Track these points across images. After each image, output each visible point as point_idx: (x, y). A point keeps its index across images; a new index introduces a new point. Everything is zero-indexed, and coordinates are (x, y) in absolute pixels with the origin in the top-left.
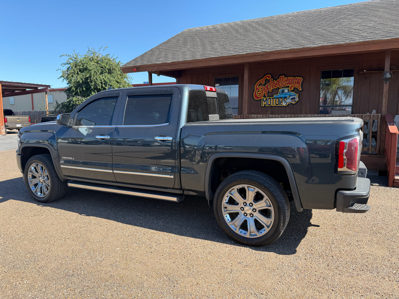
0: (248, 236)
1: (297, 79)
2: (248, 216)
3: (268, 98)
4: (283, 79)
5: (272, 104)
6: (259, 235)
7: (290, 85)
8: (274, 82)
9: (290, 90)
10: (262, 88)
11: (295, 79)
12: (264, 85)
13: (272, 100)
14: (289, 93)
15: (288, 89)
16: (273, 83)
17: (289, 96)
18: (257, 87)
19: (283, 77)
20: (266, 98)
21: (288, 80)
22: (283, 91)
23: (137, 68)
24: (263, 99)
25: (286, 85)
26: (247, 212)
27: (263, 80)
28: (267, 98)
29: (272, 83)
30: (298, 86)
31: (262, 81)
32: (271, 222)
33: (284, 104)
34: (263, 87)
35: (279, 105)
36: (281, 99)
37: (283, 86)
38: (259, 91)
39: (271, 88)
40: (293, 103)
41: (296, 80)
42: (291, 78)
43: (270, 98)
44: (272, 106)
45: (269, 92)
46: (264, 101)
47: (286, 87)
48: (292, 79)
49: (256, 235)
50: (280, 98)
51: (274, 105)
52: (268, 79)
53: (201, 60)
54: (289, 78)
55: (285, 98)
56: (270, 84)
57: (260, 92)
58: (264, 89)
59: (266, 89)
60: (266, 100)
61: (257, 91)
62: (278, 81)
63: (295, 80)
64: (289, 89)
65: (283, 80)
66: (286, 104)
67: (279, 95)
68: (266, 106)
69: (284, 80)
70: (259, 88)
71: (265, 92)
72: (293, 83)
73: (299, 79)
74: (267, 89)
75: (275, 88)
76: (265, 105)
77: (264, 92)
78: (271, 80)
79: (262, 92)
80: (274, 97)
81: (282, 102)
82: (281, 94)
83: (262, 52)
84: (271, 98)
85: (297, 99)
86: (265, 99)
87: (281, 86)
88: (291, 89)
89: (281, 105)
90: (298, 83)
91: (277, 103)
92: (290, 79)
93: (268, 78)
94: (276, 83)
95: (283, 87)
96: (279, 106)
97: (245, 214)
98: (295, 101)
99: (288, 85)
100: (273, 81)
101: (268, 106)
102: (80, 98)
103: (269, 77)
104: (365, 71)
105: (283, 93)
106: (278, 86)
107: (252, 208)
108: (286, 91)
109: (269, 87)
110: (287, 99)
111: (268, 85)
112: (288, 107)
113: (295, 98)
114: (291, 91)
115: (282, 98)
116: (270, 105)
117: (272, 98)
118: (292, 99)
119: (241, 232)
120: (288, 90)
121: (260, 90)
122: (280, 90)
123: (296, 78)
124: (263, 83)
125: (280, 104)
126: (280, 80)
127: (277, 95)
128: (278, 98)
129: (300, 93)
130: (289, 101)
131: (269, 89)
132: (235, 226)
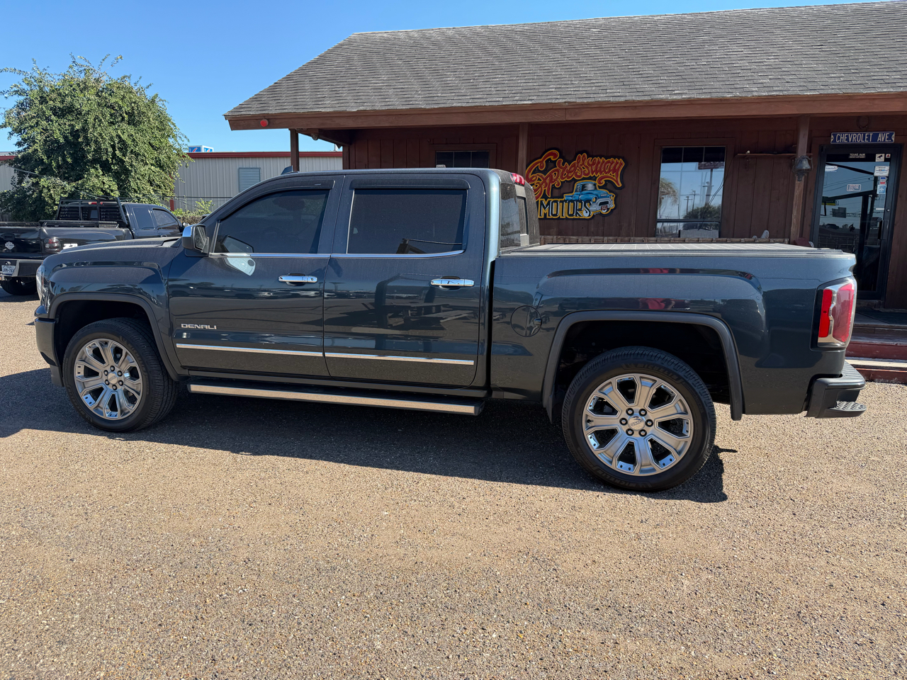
0: (635, 472)
1: (613, 162)
2: (636, 435)
3: (552, 200)
4: (583, 161)
5: (559, 214)
6: (659, 469)
7: (599, 174)
8: (566, 167)
9: (598, 184)
10: (539, 179)
11: (609, 162)
12: (545, 172)
13: (560, 205)
14: (595, 192)
15: (594, 182)
16: (564, 169)
17: (596, 198)
18: (530, 176)
19: (584, 156)
20: (548, 200)
21: (593, 164)
22: (584, 187)
23: (268, 119)
24: (541, 201)
25: (591, 174)
26: (633, 428)
27: (541, 162)
28: (549, 201)
29: (561, 168)
30: (615, 178)
31: (539, 164)
32: (686, 442)
33: (585, 215)
34: (541, 176)
35: (575, 217)
36: (579, 204)
37: (583, 176)
38: (533, 184)
39: (560, 180)
40: (604, 212)
41: (612, 164)
42: (601, 161)
43: (556, 202)
44: (561, 217)
45: (553, 187)
46: (544, 207)
47: (590, 178)
48: (603, 162)
49: (654, 470)
50: (577, 201)
51: (565, 215)
52: (552, 159)
53: (429, 110)
54: (597, 160)
55: (588, 201)
56: (557, 170)
57: (535, 188)
58: (545, 181)
59: (548, 181)
60: (548, 204)
62: (575, 164)
63: (609, 164)
64: (597, 182)
65: (584, 164)
66: (589, 215)
67: (575, 195)
68: (548, 217)
69: (586, 164)
70: (534, 178)
71: (546, 188)
72: (604, 171)
73: (617, 163)
74: (551, 181)
75: (566, 179)
76: (545, 215)
77: (543, 187)
78: (560, 162)
79: (540, 186)
80: (565, 198)
81: (580, 210)
82: (579, 193)
83: (565, 102)
84: (559, 200)
85: (612, 206)
86: (545, 203)
87: (580, 176)
88: (600, 183)
89: (578, 217)
90: (615, 171)
91: (571, 212)
92: (599, 162)
93: (552, 157)
94: (570, 168)
95: (584, 179)
96: (574, 219)
97: (630, 432)
98: (608, 209)
99: (594, 174)
100: (563, 164)
101: (552, 217)
103: (555, 155)
104: (749, 152)
105: (583, 190)
106: (574, 176)
107: (645, 419)
108: (590, 186)
109: (554, 178)
110: (590, 204)
111: (552, 172)
112: (592, 221)
113: (607, 203)
114: (600, 187)
115: (581, 201)
116: (556, 215)
117: (561, 201)
118: (601, 204)
119: (621, 466)
120: (595, 185)
121: (536, 182)
122: (578, 185)
123: (611, 160)
124: (542, 167)
125: (577, 213)
126: (578, 163)
127: (571, 195)
128: (572, 201)
129: (617, 191)
130: (595, 208)
131: (555, 180)
132: (608, 456)
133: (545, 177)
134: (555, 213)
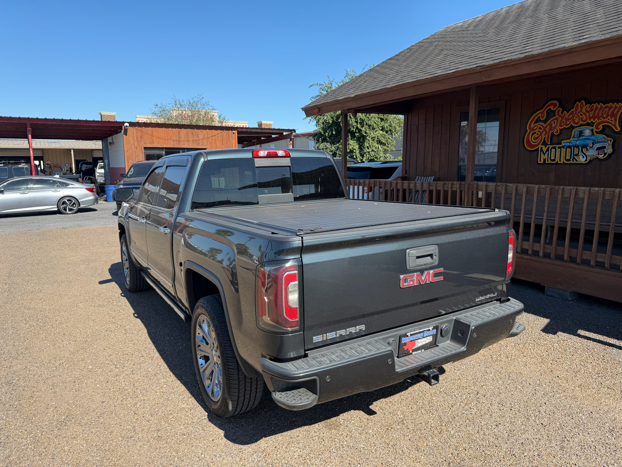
1: (611, 107)
3: (551, 146)
4: (581, 108)
5: (557, 159)
7: (596, 119)
8: (565, 115)
9: (595, 130)
10: (540, 128)
11: (607, 107)
12: (545, 121)
13: (558, 151)
14: (592, 138)
15: (591, 128)
16: (563, 117)
17: (593, 143)
18: (532, 126)
19: (582, 103)
20: (548, 146)
21: (591, 111)
22: (581, 133)
23: (319, 108)
24: (541, 148)
25: (588, 121)
27: (542, 113)
28: (549, 148)
29: (560, 116)
30: (613, 123)
31: (540, 115)
33: (582, 159)
34: (542, 125)
35: (572, 162)
36: (576, 150)
37: (581, 123)
38: (535, 133)
39: (559, 128)
40: (601, 157)
41: (610, 109)
42: (599, 106)
43: (555, 148)
44: (559, 162)
45: (553, 135)
46: (543, 153)
47: (588, 124)
48: (601, 107)
50: (574, 146)
51: (563, 160)
52: (552, 109)
54: (595, 105)
55: (585, 146)
56: (557, 119)
57: (537, 136)
58: (545, 129)
59: (547, 129)
60: (548, 150)
61: (532, 132)
62: (573, 111)
63: (607, 109)
64: (594, 128)
65: (582, 110)
66: (586, 160)
67: (573, 141)
68: (547, 162)
69: (584, 111)
70: (536, 127)
71: (546, 136)
72: (602, 116)
73: (616, 107)
74: (551, 129)
75: (564, 126)
76: (545, 160)
77: (543, 134)
78: (559, 110)
79: (541, 134)
80: (563, 144)
81: (577, 155)
82: (576, 139)
84: (557, 146)
85: (609, 150)
86: (545, 149)
87: (577, 123)
88: (597, 128)
89: (575, 162)
90: (613, 115)
91: (568, 157)
92: (597, 108)
93: (552, 107)
94: (569, 116)
95: (582, 125)
96: (571, 164)
98: (605, 154)
99: (592, 120)
100: (562, 113)
101: (550, 162)
102: (328, 145)
103: (555, 105)
105: (580, 136)
106: (572, 123)
108: (587, 132)
109: (554, 126)
110: (587, 150)
111: (552, 121)
112: (590, 165)
113: (604, 147)
114: (597, 133)
115: (578, 147)
116: (554, 160)
117: (559, 148)
118: (598, 149)
120: (592, 130)
121: (537, 130)
122: (575, 131)
123: (609, 105)
124: (543, 117)
125: (574, 158)
126: (576, 110)
127: (568, 141)
128: (569, 147)
130: (592, 153)
131: (554, 128)
133: (545, 125)
134: (554, 158)
